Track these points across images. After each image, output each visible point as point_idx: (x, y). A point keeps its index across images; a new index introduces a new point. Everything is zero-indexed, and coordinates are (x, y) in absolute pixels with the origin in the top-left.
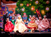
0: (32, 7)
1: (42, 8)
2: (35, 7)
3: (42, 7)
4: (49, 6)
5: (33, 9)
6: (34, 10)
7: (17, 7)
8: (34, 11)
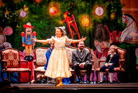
0: (52, 4)
1: (82, 9)
2: (59, 5)
3: (83, 4)
4: (104, 2)
5: (55, 12)
6: (59, 14)
7: (4, 5)
8: (57, 18)
